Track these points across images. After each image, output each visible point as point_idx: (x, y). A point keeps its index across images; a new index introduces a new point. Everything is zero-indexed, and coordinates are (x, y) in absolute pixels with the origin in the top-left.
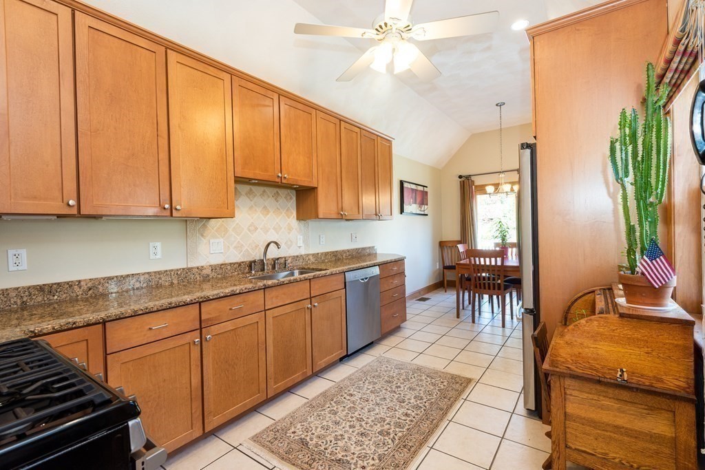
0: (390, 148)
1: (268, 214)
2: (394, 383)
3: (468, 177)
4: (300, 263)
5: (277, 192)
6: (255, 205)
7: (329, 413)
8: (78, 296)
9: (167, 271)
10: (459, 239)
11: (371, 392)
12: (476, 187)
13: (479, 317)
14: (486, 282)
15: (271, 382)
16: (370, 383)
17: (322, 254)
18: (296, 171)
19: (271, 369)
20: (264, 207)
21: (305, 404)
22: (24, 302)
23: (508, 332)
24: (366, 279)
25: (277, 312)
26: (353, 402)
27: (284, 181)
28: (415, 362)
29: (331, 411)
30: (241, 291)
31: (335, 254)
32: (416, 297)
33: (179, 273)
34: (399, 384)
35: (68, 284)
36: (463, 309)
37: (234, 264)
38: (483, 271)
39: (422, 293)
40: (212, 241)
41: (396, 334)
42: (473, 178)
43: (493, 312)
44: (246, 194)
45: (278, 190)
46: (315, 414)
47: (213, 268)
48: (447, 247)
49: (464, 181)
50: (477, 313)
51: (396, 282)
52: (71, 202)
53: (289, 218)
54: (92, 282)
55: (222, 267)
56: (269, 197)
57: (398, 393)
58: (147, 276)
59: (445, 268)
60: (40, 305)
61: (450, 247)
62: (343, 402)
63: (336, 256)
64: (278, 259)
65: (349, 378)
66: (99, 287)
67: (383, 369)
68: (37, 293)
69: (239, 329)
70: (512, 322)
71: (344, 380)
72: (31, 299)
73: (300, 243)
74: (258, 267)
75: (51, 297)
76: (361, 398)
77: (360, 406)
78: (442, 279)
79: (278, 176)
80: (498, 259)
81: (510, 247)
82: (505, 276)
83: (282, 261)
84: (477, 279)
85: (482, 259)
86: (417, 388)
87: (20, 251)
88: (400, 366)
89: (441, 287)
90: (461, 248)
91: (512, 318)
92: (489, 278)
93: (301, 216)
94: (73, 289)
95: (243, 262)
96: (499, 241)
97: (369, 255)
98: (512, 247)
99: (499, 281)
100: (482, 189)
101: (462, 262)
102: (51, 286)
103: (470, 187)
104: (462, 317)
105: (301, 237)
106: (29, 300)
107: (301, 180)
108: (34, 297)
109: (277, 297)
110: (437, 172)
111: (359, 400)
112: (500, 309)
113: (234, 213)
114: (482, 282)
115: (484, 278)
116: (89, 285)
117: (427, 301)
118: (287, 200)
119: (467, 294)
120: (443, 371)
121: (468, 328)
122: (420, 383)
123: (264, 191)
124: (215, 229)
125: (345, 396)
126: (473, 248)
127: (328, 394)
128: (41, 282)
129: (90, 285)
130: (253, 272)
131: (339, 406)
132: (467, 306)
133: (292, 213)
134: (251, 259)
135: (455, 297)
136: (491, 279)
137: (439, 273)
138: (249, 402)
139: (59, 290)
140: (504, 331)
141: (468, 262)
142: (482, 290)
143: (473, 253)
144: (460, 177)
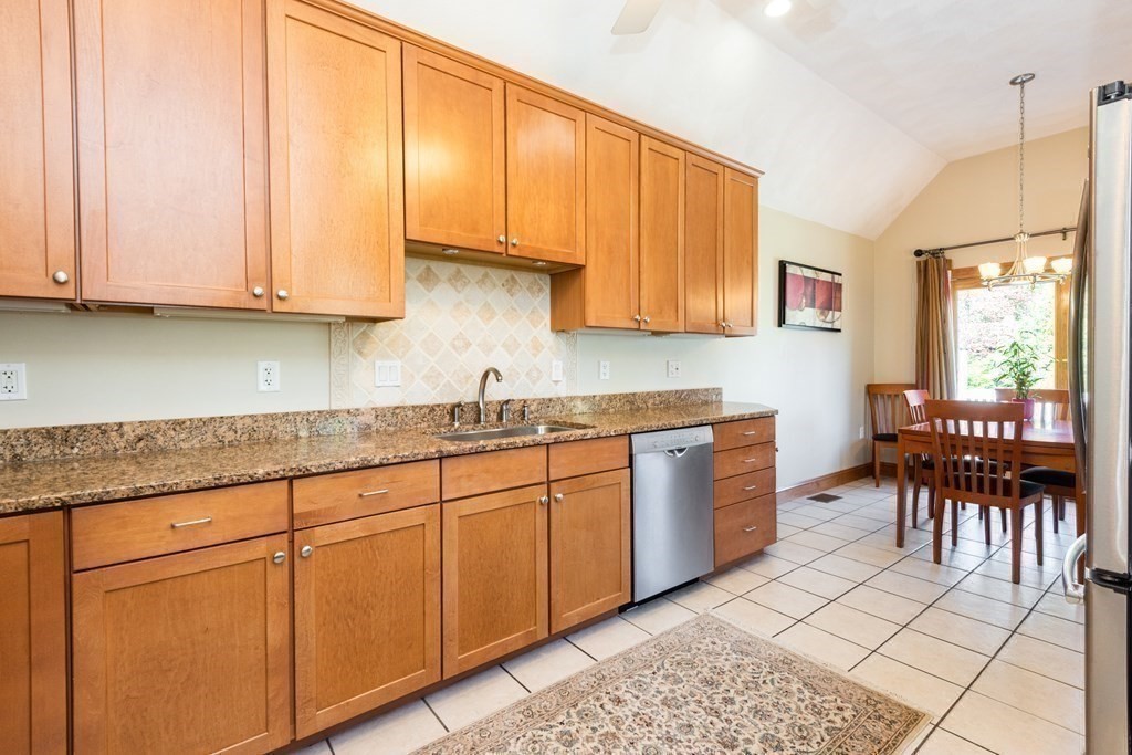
0: (753, 191)
1: (492, 318)
2: (721, 689)
3: (937, 253)
4: (555, 413)
5: (513, 278)
6: (467, 301)
7: (558, 740)
8: (117, 450)
9: (287, 414)
10: (914, 382)
11: (665, 702)
12: (956, 272)
13: (953, 551)
14: (974, 474)
15: (452, 648)
16: (666, 677)
17: (603, 397)
18: (539, 232)
19: (452, 622)
20: (485, 305)
21: (519, 703)
22: (16, 456)
23: (1028, 595)
24: (680, 450)
25: (467, 507)
26: (617, 722)
27: (512, 251)
28: (782, 640)
29: (563, 733)
30: (385, 461)
31: (630, 399)
32: (809, 493)
33: (311, 419)
34: (731, 694)
35: (99, 428)
36: (915, 527)
37: (421, 408)
38: (966, 450)
39: (823, 484)
40: (378, 363)
41: (751, 567)
42: (948, 254)
43: (988, 542)
44: (450, 280)
45: (513, 272)
46: (529, 735)
47: (379, 413)
48: (882, 395)
49: (926, 262)
50: (947, 541)
51: (752, 460)
52: (62, 276)
53: (535, 327)
54: (145, 426)
55: (397, 411)
56: (495, 286)
57: (724, 716)
58: (248, 421)
59: (878, 438)
60: (45, 461)
61: (889, 396)
62: (596, 716)
63: (632, 403)
64: (507, 402)
65: (626, 657)
66: (158, 436)
67: (703, 647)
68: (40, 440)
69: (381, 536)
70: (1041, 572)
71: (612, 660)
72: (30, 451)
73: (557, 374)
74: (469, 416)
75: (68, 450)
76: (636, 715)
77: (630, 734)
78: (870, 461)
79: (500, 243)
80: (1007, 425)
81: (1039, 400)
82: (1025, 466)
83: (518, 407)
84: (950, 468)
85: (964, 425)
86: (774, 712)
87: (13, 367)
88: (744, 647)
89: (866, 475)
90: (914, 398)
91: (1040, 562)
92: (980, 467)
93: (560, 326)
94: (109, 437)
95: (439, 406)
96: (1010, 383)
97: (706, 403)
98: (1043, 401)
99: (1008, 475)
100: (970, 277)
101: (915, 427)
102: (67, 431)
103: (942, 273)
104: (910, 547)
105: (560, 363)
106: (25, 454)
107: (549, 251)
108: (35, 448)
109: (470, 477)
110: (866, 247)
111: (631, 719)
112: (1009, 536)
113: (404, 309)
114: (963, 474)
115: (967, 465)
116: (137, 432)
117: (831, 503)
118: (532, 293)
119: (924, 496)
120: (847, 676)
121: (923, 575)
122: (784, 700)
123: (486, 275)
124: (386, 341)
125: (605, 700)
126: (945, 398)
127: (573, 688)
128: (50, 424)
129: (140, 431)
130: (457, 424)
131: (583, 726)
132: (925, 523)
133: (542, 318)
134: (456, 401)
135: (895, 498)
136: (987, 469)
137: (865, 448)
138: (399, 685)
139: (81, 438)
140: (1016, 593)
141: (929, 430)
142: (963, 492)
143: (944, 409)
144: (918, 253)
